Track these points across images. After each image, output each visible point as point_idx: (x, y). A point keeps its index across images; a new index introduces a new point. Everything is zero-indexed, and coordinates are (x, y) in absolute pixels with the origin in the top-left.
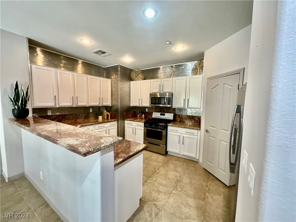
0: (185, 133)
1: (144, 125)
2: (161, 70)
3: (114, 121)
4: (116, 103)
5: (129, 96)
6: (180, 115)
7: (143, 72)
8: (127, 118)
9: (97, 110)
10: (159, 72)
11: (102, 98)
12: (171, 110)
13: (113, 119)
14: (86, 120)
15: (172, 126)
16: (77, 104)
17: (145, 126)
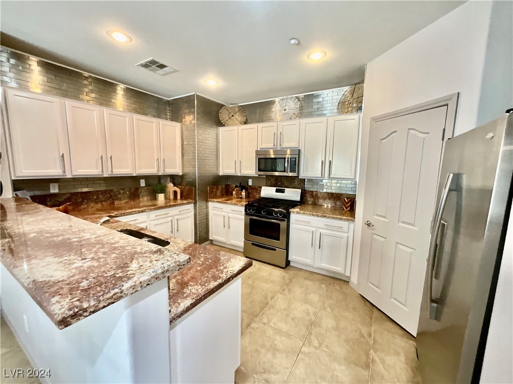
0: (323, 226)
1: (246, 211)
2: (278, 105)
3: (188, 203)
4: (191, 169)
5: (217, 155)
6: (312, 192)
7: (243, 109)
8: (213, 198)
9: (155, 182)
10: (273, 110)
11: (164, 160)
12: (296, 183)
13: (186, 198)
14: (132, 202)
15: (298, 213)
16: (112, 171)
17: (247, 214)
